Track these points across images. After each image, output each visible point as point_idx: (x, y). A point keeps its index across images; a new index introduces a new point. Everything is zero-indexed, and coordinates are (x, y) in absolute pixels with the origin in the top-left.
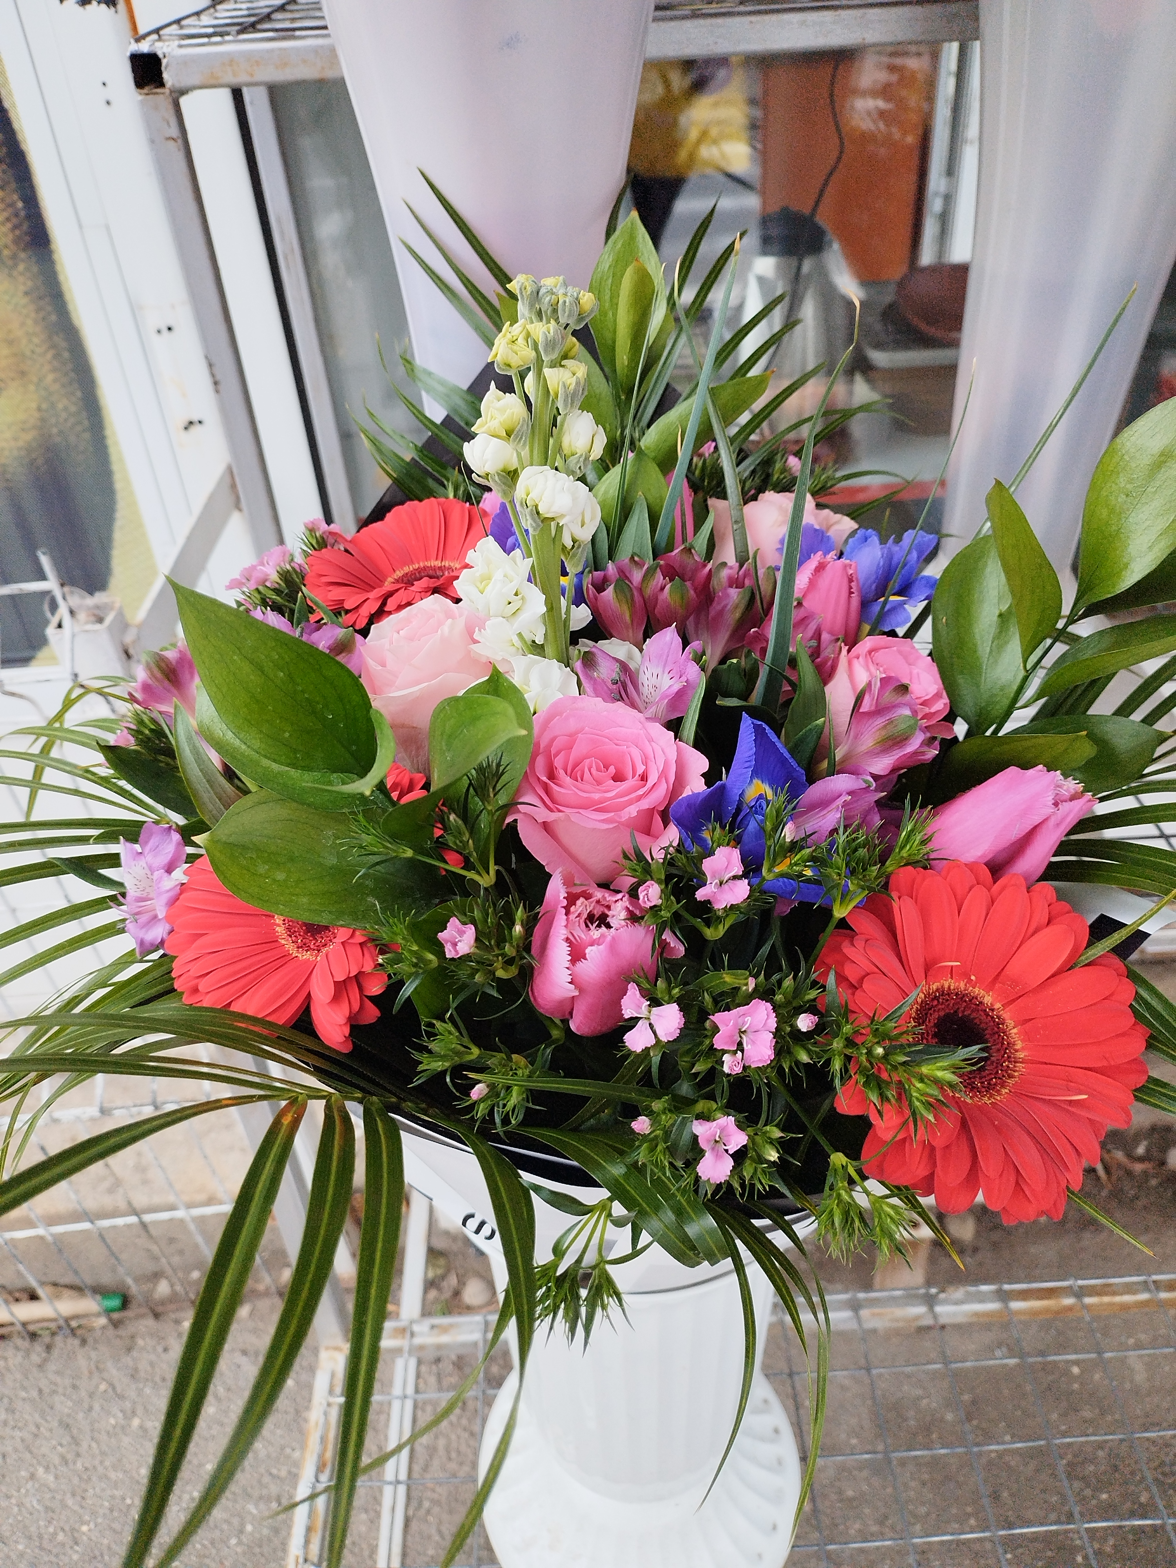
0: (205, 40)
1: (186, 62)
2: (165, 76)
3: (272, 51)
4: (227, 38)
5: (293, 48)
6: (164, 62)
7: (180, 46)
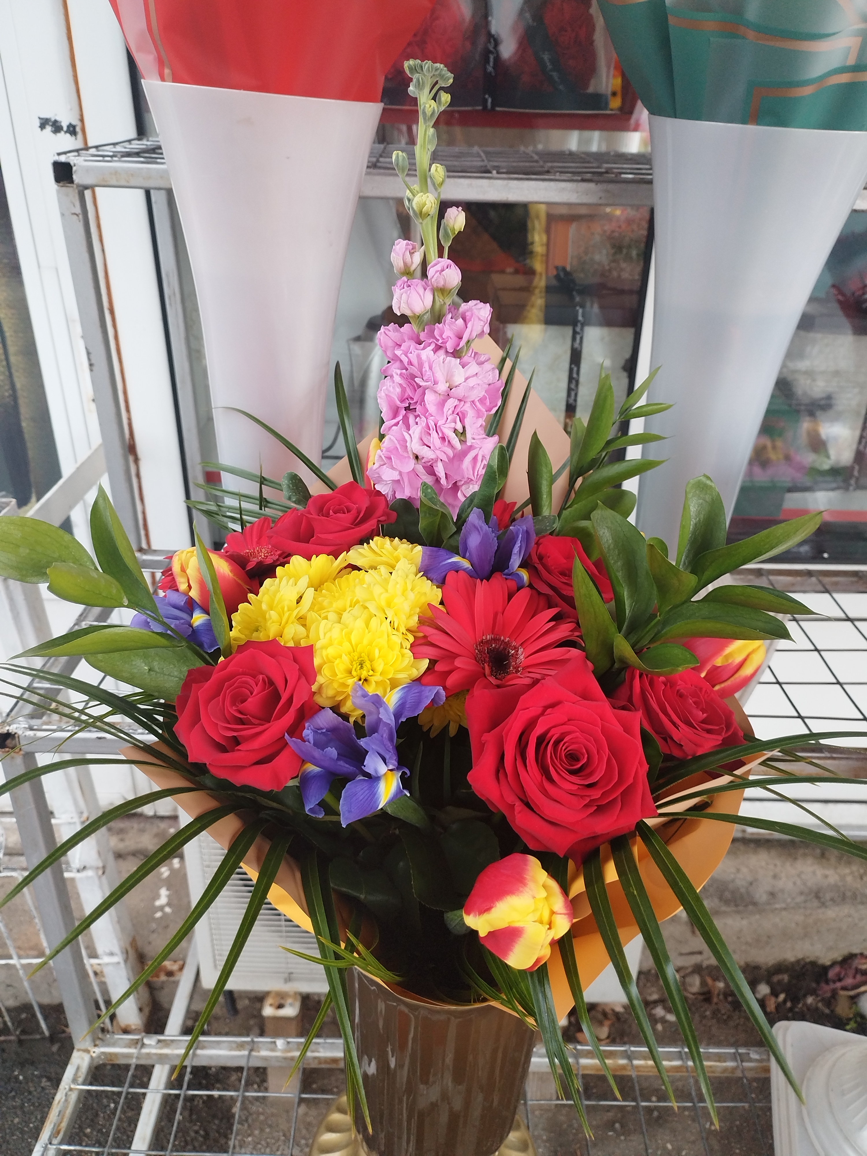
0: (101, 158)
1: (88, 170)
2: (74, 177)
3: (142, 169)
4: (115, 159)
5: (155, 169)
6: (74, 169)
7: (86, 161)
